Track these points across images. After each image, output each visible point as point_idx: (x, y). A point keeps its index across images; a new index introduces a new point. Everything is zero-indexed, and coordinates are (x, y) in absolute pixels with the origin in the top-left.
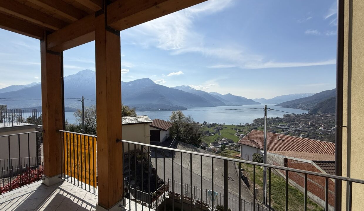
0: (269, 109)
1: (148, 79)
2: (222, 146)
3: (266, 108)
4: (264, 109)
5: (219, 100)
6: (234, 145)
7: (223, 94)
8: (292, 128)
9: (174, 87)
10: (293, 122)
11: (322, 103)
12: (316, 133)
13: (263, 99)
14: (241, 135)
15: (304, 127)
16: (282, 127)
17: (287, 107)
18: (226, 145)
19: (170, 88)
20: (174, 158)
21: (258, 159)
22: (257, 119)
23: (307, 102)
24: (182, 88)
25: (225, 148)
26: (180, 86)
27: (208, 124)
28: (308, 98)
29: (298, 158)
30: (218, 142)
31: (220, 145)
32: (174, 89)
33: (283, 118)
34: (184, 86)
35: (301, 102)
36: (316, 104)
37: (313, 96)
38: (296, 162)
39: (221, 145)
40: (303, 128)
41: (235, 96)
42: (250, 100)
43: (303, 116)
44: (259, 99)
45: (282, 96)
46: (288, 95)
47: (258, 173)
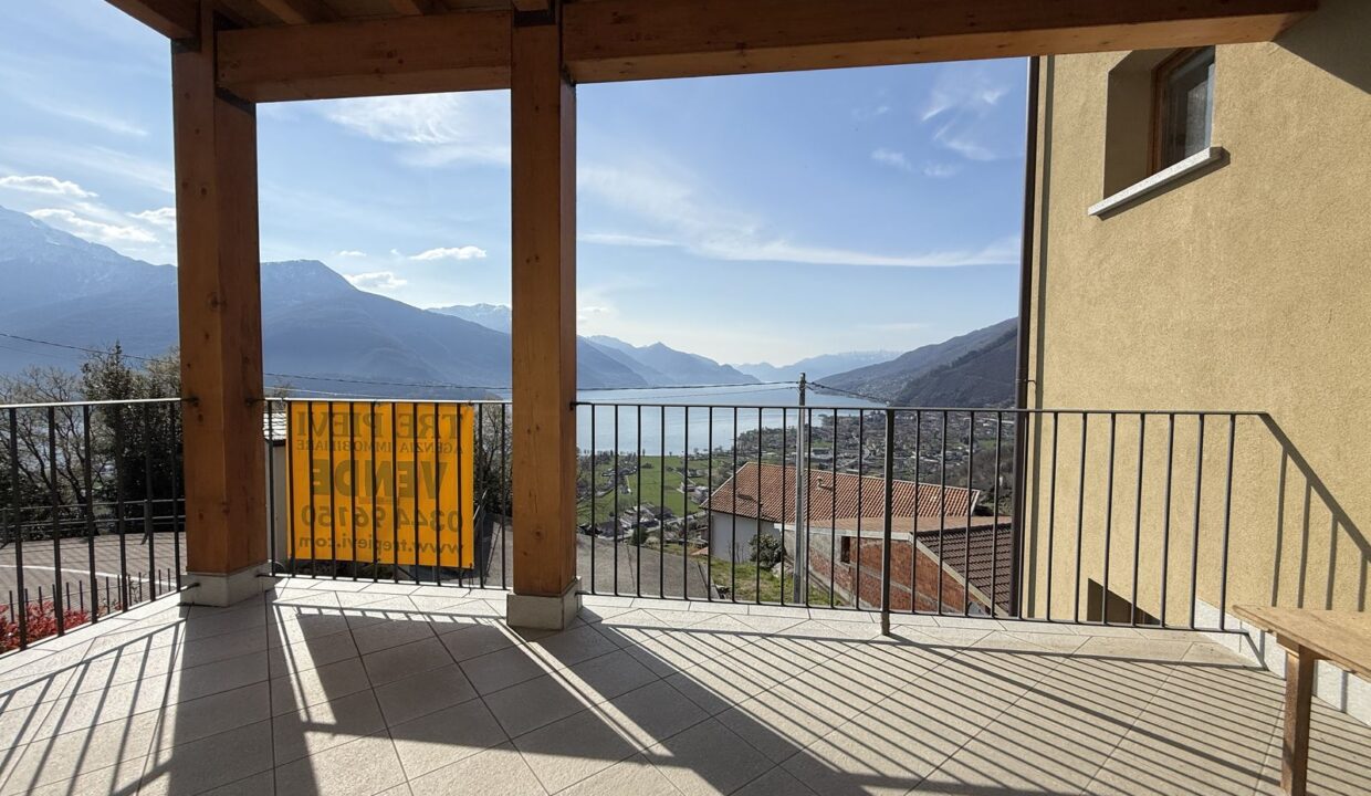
0: (812, 386)
1: (317, 265)
2: (634, 534)
3: (803, 382)
4: (798, 385)
5: (623, 366)
6: (676, 526)
7: (637, 345)
8: (846, 457)
9: (444, 309)
10: (847, 438)
11: (917, 382)
12: (902, 470)
13: (765, 365)
14: (699, 487)
15: (875, 454)
16: (819, 457)
17: (834, 391)
18: (650, 530)
19: (426, 311)
20: (487, 575)
21: (766, 552)
22: (748, 432)
23: (884, 378)
24: (478, 315)
25: (646, 539)
26: (469, 305)
27: (583, 454)
28: (886, 365)
29: (875, 530)
30: (621, 520)
31: (626, 529)
32: (442, 316)
33: (822, 429)
34: (486, 306)
35: (869, 379)
36: (906, 383)
37: (898, 360)
38: (872, 543)
39: (631, 531)
40: (872, 456)
41: (680, 353)
42: (727, 367)
43: (872, 420)
44: (756, 366)
45: (820, 358)
46: (834, 356)
47: (769, 594)
